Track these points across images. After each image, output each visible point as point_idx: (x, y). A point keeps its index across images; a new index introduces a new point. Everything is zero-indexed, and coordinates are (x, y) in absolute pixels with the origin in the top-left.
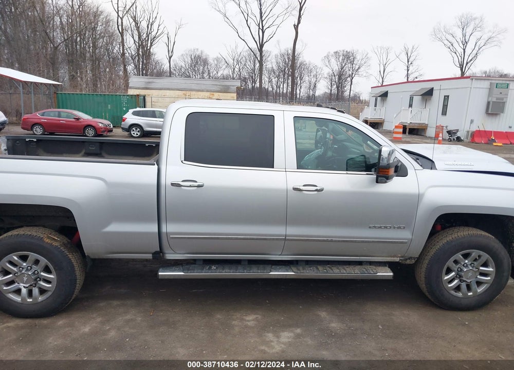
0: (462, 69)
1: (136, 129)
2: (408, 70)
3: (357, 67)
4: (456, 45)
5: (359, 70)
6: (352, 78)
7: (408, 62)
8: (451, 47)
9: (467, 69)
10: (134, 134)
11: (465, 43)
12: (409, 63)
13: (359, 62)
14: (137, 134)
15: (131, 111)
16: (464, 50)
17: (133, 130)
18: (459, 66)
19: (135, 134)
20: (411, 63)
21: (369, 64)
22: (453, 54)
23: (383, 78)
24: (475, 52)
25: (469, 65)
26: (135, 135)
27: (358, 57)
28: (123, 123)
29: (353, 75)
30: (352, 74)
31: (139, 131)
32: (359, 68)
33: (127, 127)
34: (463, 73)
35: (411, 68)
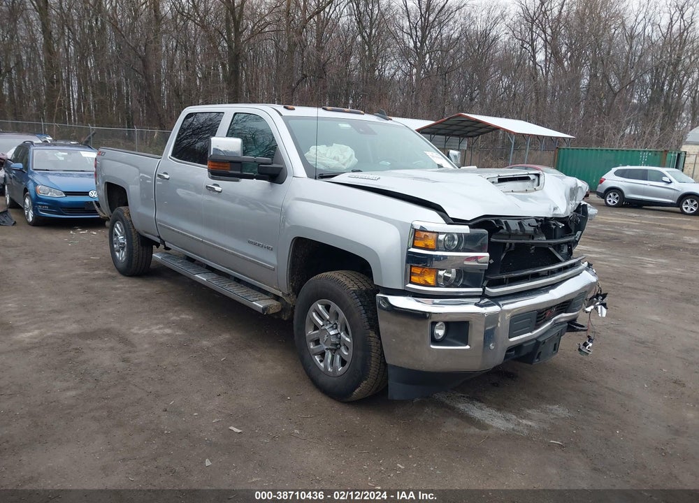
1: (615, 195)
10: (610, 201)
14: (614, 202)
15: (614, 170)
17: (610, 197)
19: (612, 201)
26: (610, 204)
28: (599, 185)
31: (617, 198)
33: (602, 191)
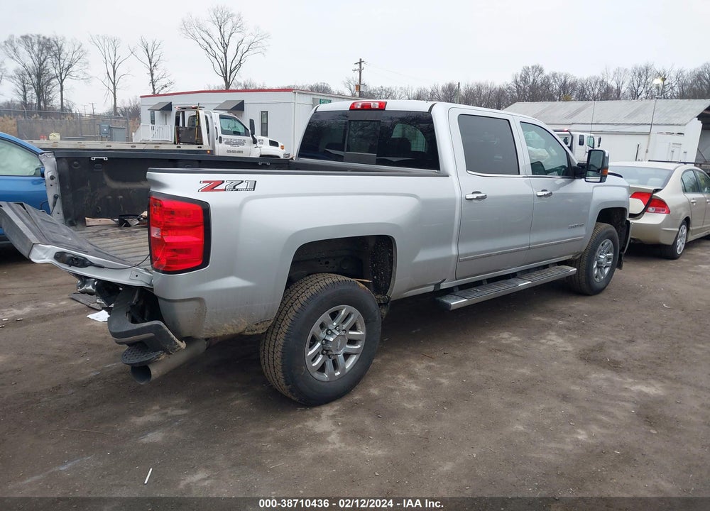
0: (226, 79)
2: (152, 75)
3: (67, 64)
4: (214, 46)
5: (70, 69)
6: (62, 81)
7: (151, 63)
8: (209, 49)
9: (231, 80)
11: (225, 46)
12: (153, 65)
13: (70, 56)
16: (225, 54)
18: (221, 74)
20: (155, 65)
21: (86, 61)
22: (213, 58)
23: (114, 84)
24: (238, 58)
25: (233, 74)
27: (67, 49)
29: (63, 76)
30: (61, 74)
32: (70, 66)
34: (228, 84)
35: (155, 72)
